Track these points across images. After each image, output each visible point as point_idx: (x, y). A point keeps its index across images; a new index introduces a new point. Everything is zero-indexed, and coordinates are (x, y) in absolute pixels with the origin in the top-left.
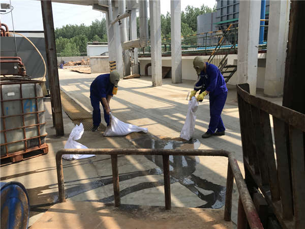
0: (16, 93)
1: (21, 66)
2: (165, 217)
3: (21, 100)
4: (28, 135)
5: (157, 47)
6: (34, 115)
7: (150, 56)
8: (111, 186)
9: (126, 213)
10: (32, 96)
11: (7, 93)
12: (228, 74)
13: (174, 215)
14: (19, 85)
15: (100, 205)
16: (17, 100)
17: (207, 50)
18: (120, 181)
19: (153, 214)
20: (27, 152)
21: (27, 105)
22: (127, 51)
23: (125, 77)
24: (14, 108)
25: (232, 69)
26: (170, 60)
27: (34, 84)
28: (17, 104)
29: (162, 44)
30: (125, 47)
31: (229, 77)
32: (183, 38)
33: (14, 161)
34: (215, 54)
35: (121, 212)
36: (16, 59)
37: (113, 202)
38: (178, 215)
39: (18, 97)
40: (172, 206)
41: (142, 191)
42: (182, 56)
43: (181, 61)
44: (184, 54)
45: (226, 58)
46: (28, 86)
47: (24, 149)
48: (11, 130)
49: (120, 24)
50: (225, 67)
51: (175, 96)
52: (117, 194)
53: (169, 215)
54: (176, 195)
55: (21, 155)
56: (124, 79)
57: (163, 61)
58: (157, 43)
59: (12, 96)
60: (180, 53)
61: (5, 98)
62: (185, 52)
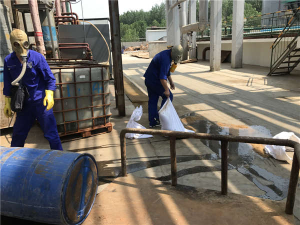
0: (86, 75)
1: (89, 51)
2: (221, 202)
3: (90, 82)
4: (96, 114)
5: (217, 30)
6: (101, 96)
7: (209, 40)
8: (169, 166)
9: (182, 193)
10: (99, 79)
11: (79, 76)
12: (297, 59)
13: (230, 201)
14: (89, 69)
15: (158, 182)
16: (87, 82)
18: (177, 162)
19: (209, 197)
20: (94, 129)
21: (95, 87)
22: (185, 35)
23: (182, 62)
24: (84, 89)
26: (230, 44)
27: (101, 68)
28: (87, 86)
29: (222, 27)
30: (183, 31)
32: (246, 20)
33: (84, 136)
35: (178, 192)
36: (84, 45)
37: (170, 181)
38: (234, 202)
39: (88, 80)
40: (228, 191)
41: (197, 174)
43: (242, 45)
44: (246, 37)
45: (296, 40)
46: (96, 70)
47: (92, 127)
48: (81, 109)
49: (179, 7)
51: (235, 82)
52: (174, 174)
53: (225, 201)
54: (233, 182)
55: (89, 131)
56: (181, 63)
57: (222, 44)
58: (217, 26)
59: (83, 78)
60: (242, 36)
61: (77, 81)
62: (247, 35)
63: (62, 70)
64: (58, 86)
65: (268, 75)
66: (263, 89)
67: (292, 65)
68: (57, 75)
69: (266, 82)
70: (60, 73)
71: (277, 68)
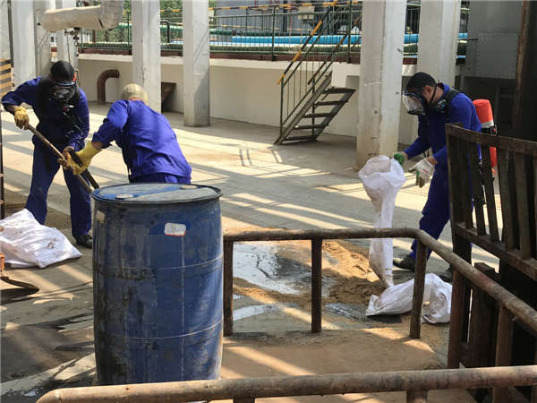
2: (318, 341)
12: (328, 109)
17: (277, 49)
19: (297, 339)
25: (338, 97)
31: (330, 116)
32: (211, 13)
38: (337, 338)
42: (211, 57)
43: (208, 73)
45: (329, 70)
50: (324, 92)
58: (149, 22)
60: (207, 50)
65: (276, 143)
71: (294, 128)
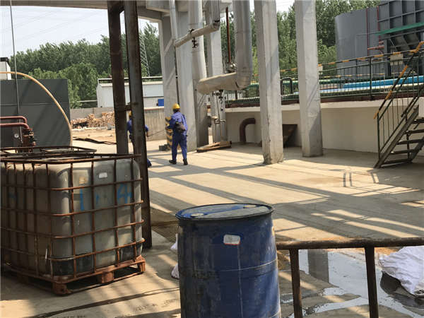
0: (108, 173)
3: (115, 184)
4: (124, 240)
5: (272, 87)
6: (128, 208)
7: (258, 105)
10: (128, 178)
11: (98, 174)
12: (420, 136)
14: (113, 161)
16: (110, 184)
17: (375, 90)
20: (119, 267)
21: (121, 193)
23: (201, 148)
24: (105, 197)
26: (298, 111)
27: (130, 160)
28: (110, 189)
32: (321, 68)
33: (103, 282)
34: (392, 97)
39: (111, 181)
42: (322, 102)
43: (320, 113)
44: (325, 99)
45: (416, 104)
46: (123, 163)
47: (115, 264)
49: (195, 45)
50: (414, 122)
55: (111, 272)
56: (199, 151)
57: (284, 113)
58: (272, 80)
59: (104, 178)
60: (318, 97)
61: (96, 182)
62: (326, 95)
63: (75, 165)
64: (67, 191)
65: (375, 167)
66: (375, 191)
67: (413, 146)
68: (66, 172)
69: (376, 178)
70: (70, 170)
71: (390, 154)
